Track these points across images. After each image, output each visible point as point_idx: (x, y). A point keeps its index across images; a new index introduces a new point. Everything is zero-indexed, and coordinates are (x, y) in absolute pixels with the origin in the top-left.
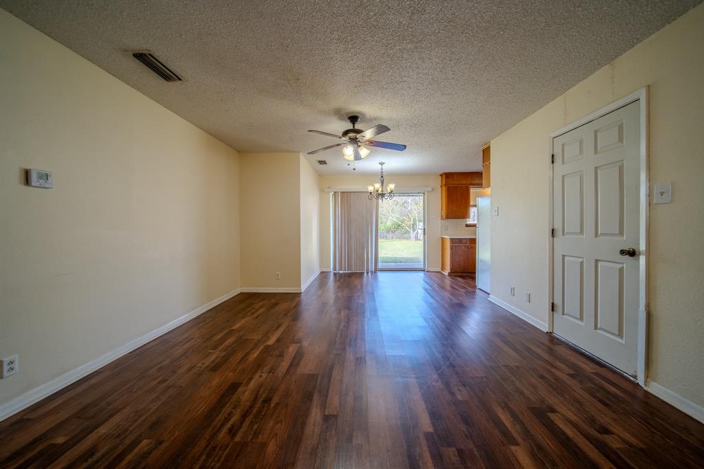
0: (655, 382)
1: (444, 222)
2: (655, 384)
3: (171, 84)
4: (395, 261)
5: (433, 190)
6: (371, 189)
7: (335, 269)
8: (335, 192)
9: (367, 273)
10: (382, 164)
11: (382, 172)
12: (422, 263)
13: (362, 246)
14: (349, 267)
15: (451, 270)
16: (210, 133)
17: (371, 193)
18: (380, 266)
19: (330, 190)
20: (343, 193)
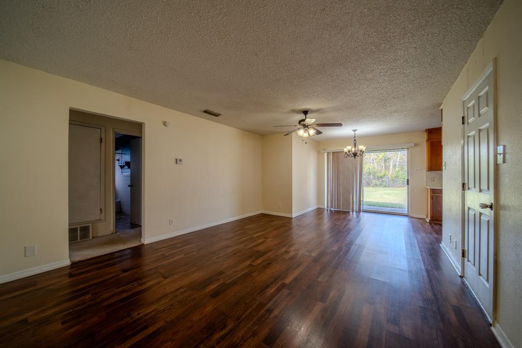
0: (498, 323)
1: (430, 173)
2: (498, 325)
3: (218, 117)
4: (378, 205)
5: (416, 145)
6: (346, 150)
7: (328, 207)
8: (328, 153)
9: (353, 212)
10: (355, 131)
11: (355, 137)
12: (406, 210)
13: (348, 192)
14: (338, 206)
15: (432, 217)
16: (244, 130)
17: (346, 153)
18: (365, 207)
19: (324, 151)
20: (334, 153)
